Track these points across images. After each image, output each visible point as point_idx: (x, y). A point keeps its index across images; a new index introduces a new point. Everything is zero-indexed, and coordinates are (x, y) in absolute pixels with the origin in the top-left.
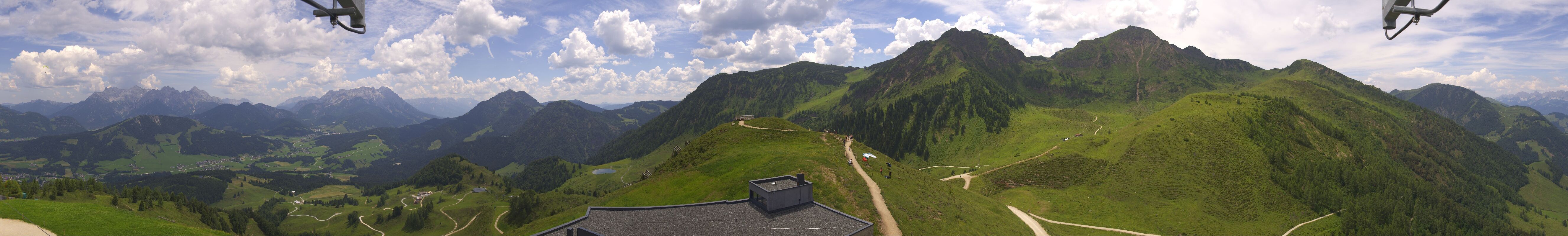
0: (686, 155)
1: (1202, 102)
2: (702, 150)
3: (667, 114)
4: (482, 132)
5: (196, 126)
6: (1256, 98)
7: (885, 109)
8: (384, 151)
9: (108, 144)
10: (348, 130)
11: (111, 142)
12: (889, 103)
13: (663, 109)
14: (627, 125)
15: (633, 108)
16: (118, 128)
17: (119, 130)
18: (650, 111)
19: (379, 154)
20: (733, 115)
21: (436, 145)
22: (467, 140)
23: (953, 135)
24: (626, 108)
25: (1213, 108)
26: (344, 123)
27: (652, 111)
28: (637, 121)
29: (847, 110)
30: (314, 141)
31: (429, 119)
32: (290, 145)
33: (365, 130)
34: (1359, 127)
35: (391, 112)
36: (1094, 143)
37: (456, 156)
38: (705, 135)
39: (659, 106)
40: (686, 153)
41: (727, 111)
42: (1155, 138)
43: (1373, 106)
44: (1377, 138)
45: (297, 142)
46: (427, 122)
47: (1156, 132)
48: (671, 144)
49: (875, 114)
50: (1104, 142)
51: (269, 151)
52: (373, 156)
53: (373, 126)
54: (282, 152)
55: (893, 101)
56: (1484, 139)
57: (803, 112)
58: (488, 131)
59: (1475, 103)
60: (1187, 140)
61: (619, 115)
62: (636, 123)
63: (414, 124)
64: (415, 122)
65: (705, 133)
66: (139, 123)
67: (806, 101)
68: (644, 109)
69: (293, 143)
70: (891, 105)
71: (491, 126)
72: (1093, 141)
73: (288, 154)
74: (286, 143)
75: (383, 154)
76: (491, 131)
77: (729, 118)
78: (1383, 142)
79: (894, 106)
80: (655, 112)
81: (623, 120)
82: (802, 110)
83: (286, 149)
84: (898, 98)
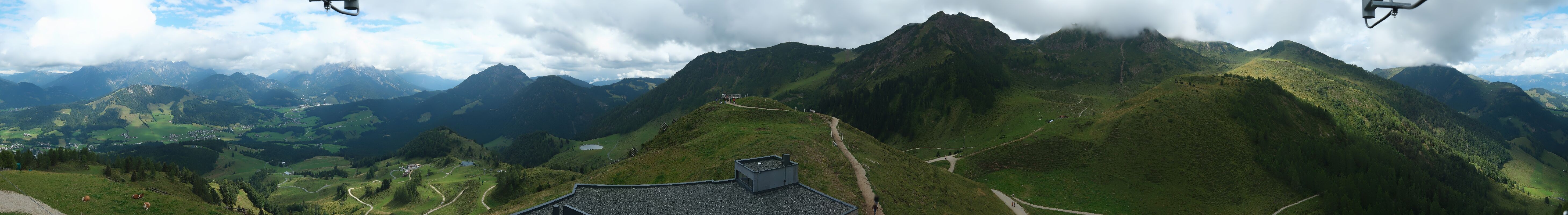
0: (673, 133)
1: (1186, 83)
2: (689, 128)
3: (655, 90)
4: (470, 105)
5: (188, 96)
6: (1239, 79)
7: (871, 89)
8: (374, 122)
9: (101, 114)
10: (339, 101)
11: (104, 112)
12: (875, 84)
13: (651, 86)
14: (615, 100)
15: (621, 84)
16: (111, 97)
17: (113, 99)
18: (638, 88)
19: (369, 125)
20: (720, 93)
21: (425, 118)
22: (456, 113)
23: (938, 116)
24: (614, 84)
25: (1196, 89)
26: (335, 93)
27: (640, 88)
28: (625, 97)
29: (834, 91)
30: (305, 111)
31: (419, 91)
32: (281, 115)
33: (355, 101)
34: (1342, 106)
35: (382, 84)
36: (1079, 124)
37: (445, 129)
38: (692, 113)
39: (648, 83)
40: (673, 131)
41: (715, 89)
42: (1139, 120)
43: (1356, 85)
44: (1360, 117)
45: (288, 111)
46: (417, 95)
47: (1141, 113)
48: (658, 121)
49: (862, 95)
50: (1089, 124)
51: (260, 121)
52: (363, 127)
53: (364, 97)
54: (272, 122)
55: (880, 81)
56: (1466, 116)
57: (790, 91)
58: (478, 104)
59: (1457, 80)
60: (1170, 121)
61: (608, 91)
62: (624, 99)
63: (405, 96)
64: (405, 95)
65: (692, 111)
66: (132, 92)
67: (793, 81)
68: (631, 85)
69: (284, 114)
70: (877, 86)
71: (481, 100)
72: (1078, 123)
73: (279, 124)
74: (278, 113)
75: (373, 125)
76: (480, 104)
77: (717, 96)
78: (1366, 120)
79: (880, 88)
80: (642, 89)
81: (611, 96)
82: (788, 89)
83: (276, 119)
84: (884, 79)
